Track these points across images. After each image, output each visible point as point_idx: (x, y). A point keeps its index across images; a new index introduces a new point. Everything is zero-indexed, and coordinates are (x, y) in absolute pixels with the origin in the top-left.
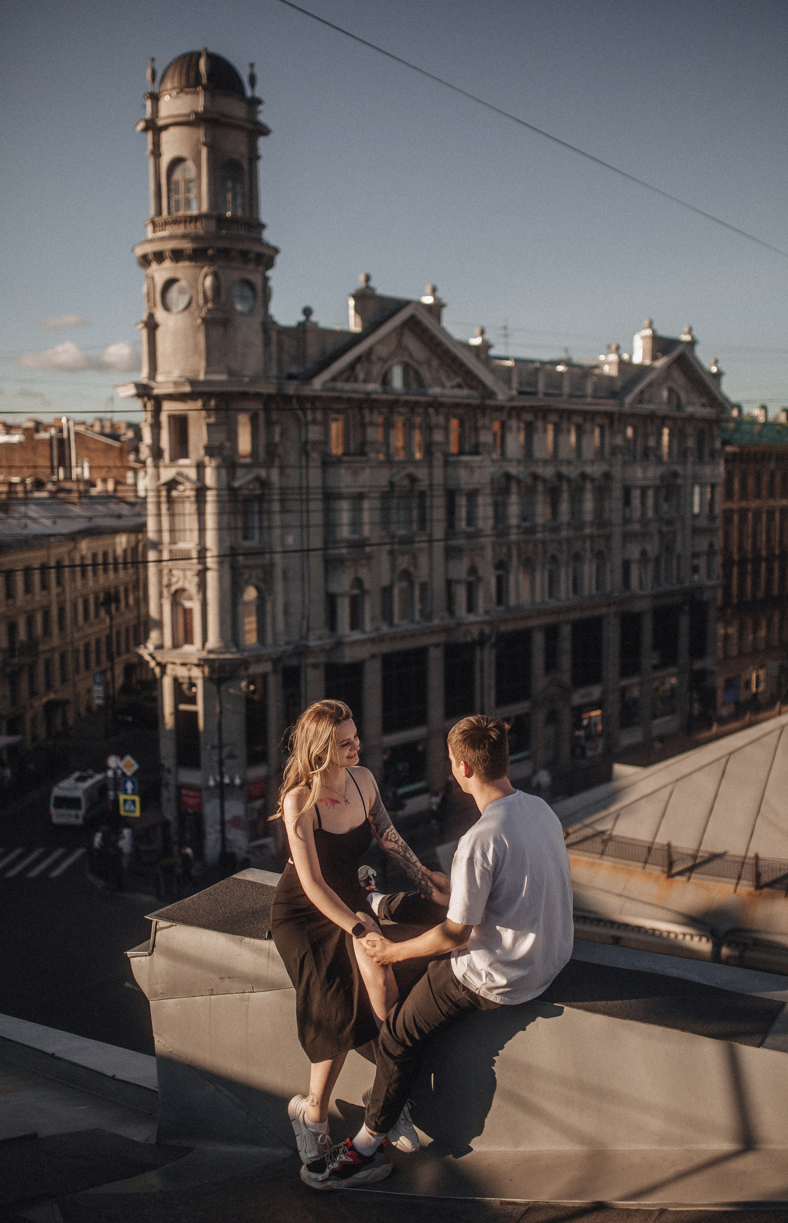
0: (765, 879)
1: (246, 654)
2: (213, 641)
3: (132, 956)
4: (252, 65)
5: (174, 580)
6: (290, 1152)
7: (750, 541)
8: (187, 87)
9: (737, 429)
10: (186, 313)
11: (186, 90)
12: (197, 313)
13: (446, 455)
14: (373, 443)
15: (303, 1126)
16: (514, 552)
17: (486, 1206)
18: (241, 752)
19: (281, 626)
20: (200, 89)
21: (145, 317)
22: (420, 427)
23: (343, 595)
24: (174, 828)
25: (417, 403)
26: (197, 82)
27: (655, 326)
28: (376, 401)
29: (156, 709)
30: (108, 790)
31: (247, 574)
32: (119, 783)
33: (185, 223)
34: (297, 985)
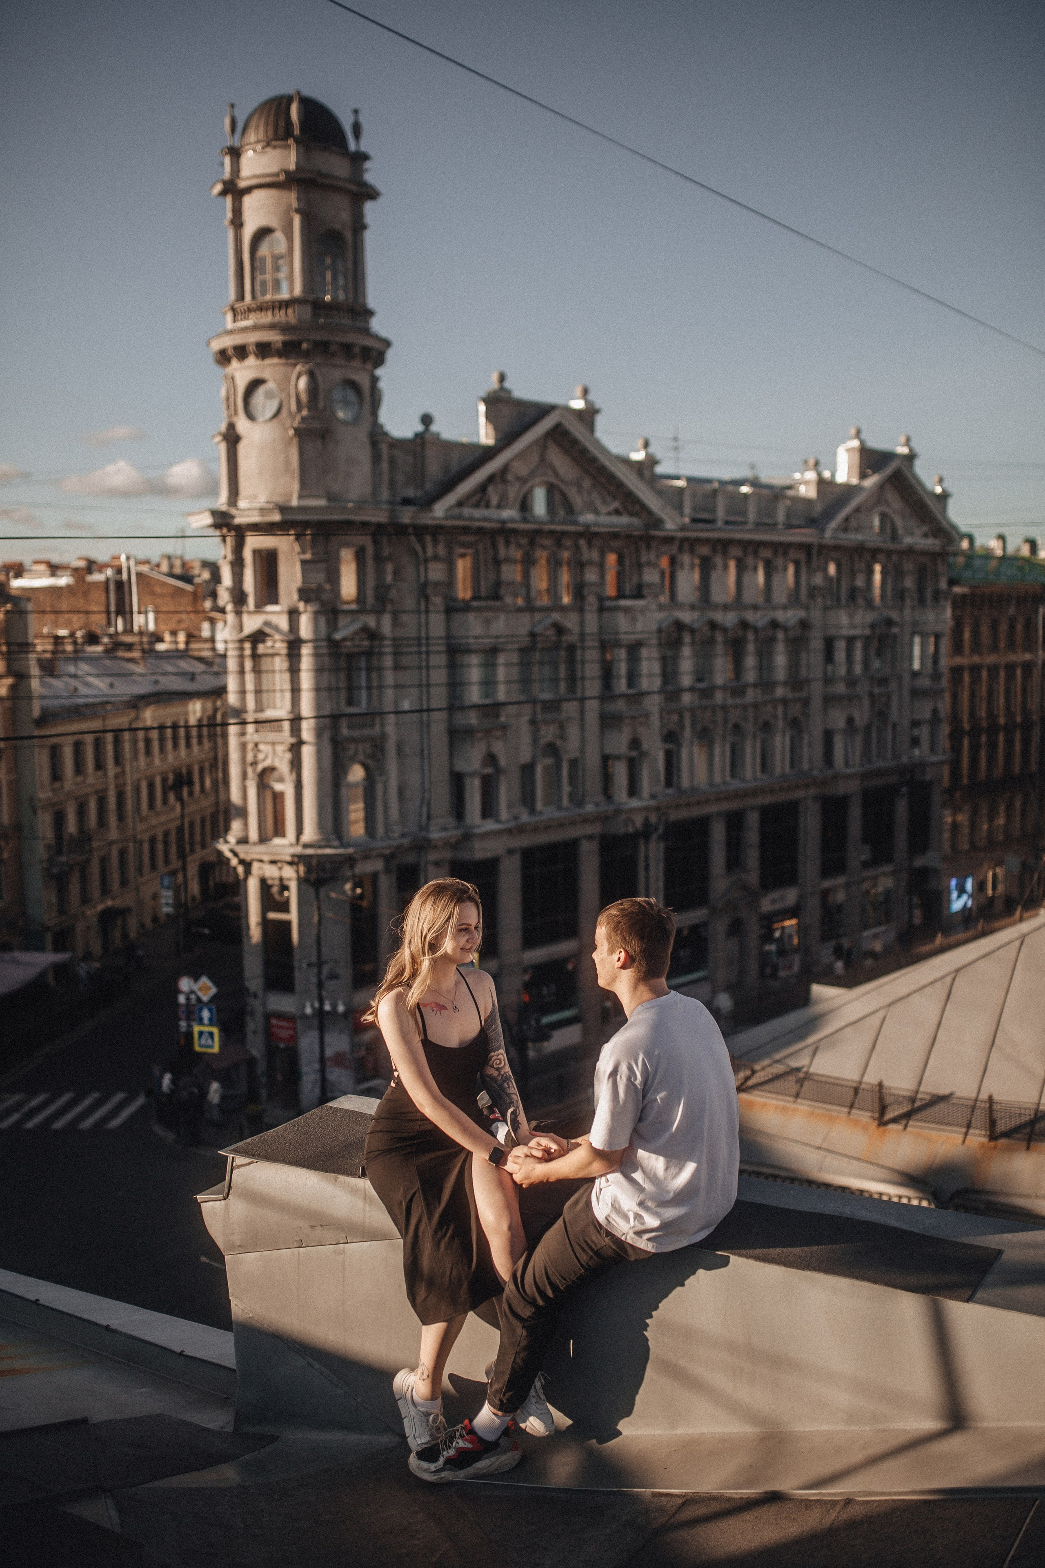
0: (1001, 1127)
1: (350, 850)
2: (310, 833)
3: (204, 1200)
4: (356, 112)
5: (261, 756)
6: (397, 1439)
7: (984, 705)
8: (275, 139)
9: (968, 565)
10: (275, 421)
11: (274, 143)
12: (288, 423)
13: (601, 599)
14: (509, 584)
15: (411, 1405)
16: (687, 722)
17: (635, 1499)
18: (346, 972)
19: (394, 814)
20: (291, 141)
21: (223, 427)
22: (569, 564)
23: (472, 775)
24: (261, 1067)
25: (564, 533)
26: (288, 133)
27: (863, 436)
28: (515, 531)
29: (239, 918)
30: (180, 1019)
31: (352, 747)
32: (192, 1012)
33: (273, 310)
34: (404, 1234)
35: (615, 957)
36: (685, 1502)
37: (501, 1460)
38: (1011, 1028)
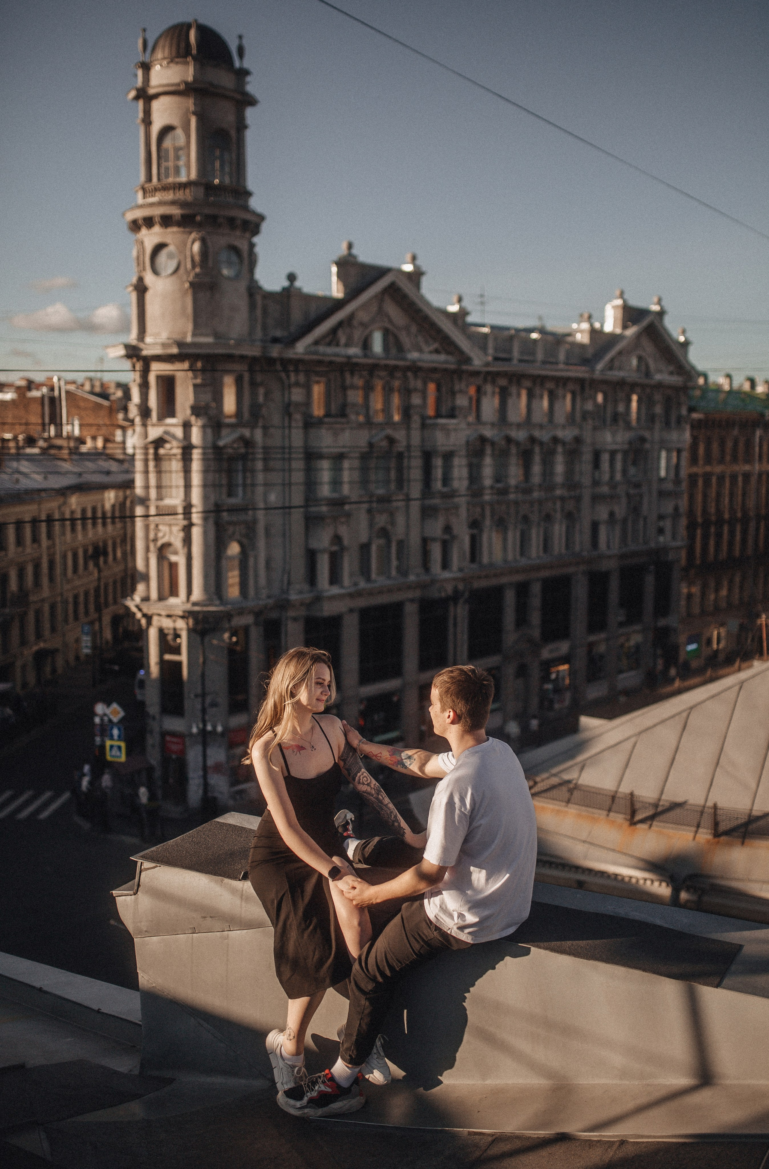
0: (723, 827)
1: (229, 606)
2: (197, 594)
3: (118, 895)
4: (240, 37)
5: (160, 535)
6: (268, 1084)
7: (713, 505)
8: (177, 57)
9: (703, 397)
10: (174, 278)
11: (177, 60)
12: (184, 278)
13: (424, 418)
14: (353, 405)
15: (280, 1061)
16: (488, 513)
17: (454, 1136)
18: (223, 700)
19: (262, 581)
20: (189, 59)
21: (134, 280)
22: (399, 391)
23: (324, 551)
24: (158, 773)
25: (396, 368)
26: (187, 53)
27: (626, 296)
28: (357, 364)
29: (142, 658)
30: (95, 735)
31: (231, 529)
32: (105, 729)
33: (174, 190)
34: (275, 924)
35: (446, 714)
36: (494, 1140)
37: (351, 1103)
38: (731, 751)
